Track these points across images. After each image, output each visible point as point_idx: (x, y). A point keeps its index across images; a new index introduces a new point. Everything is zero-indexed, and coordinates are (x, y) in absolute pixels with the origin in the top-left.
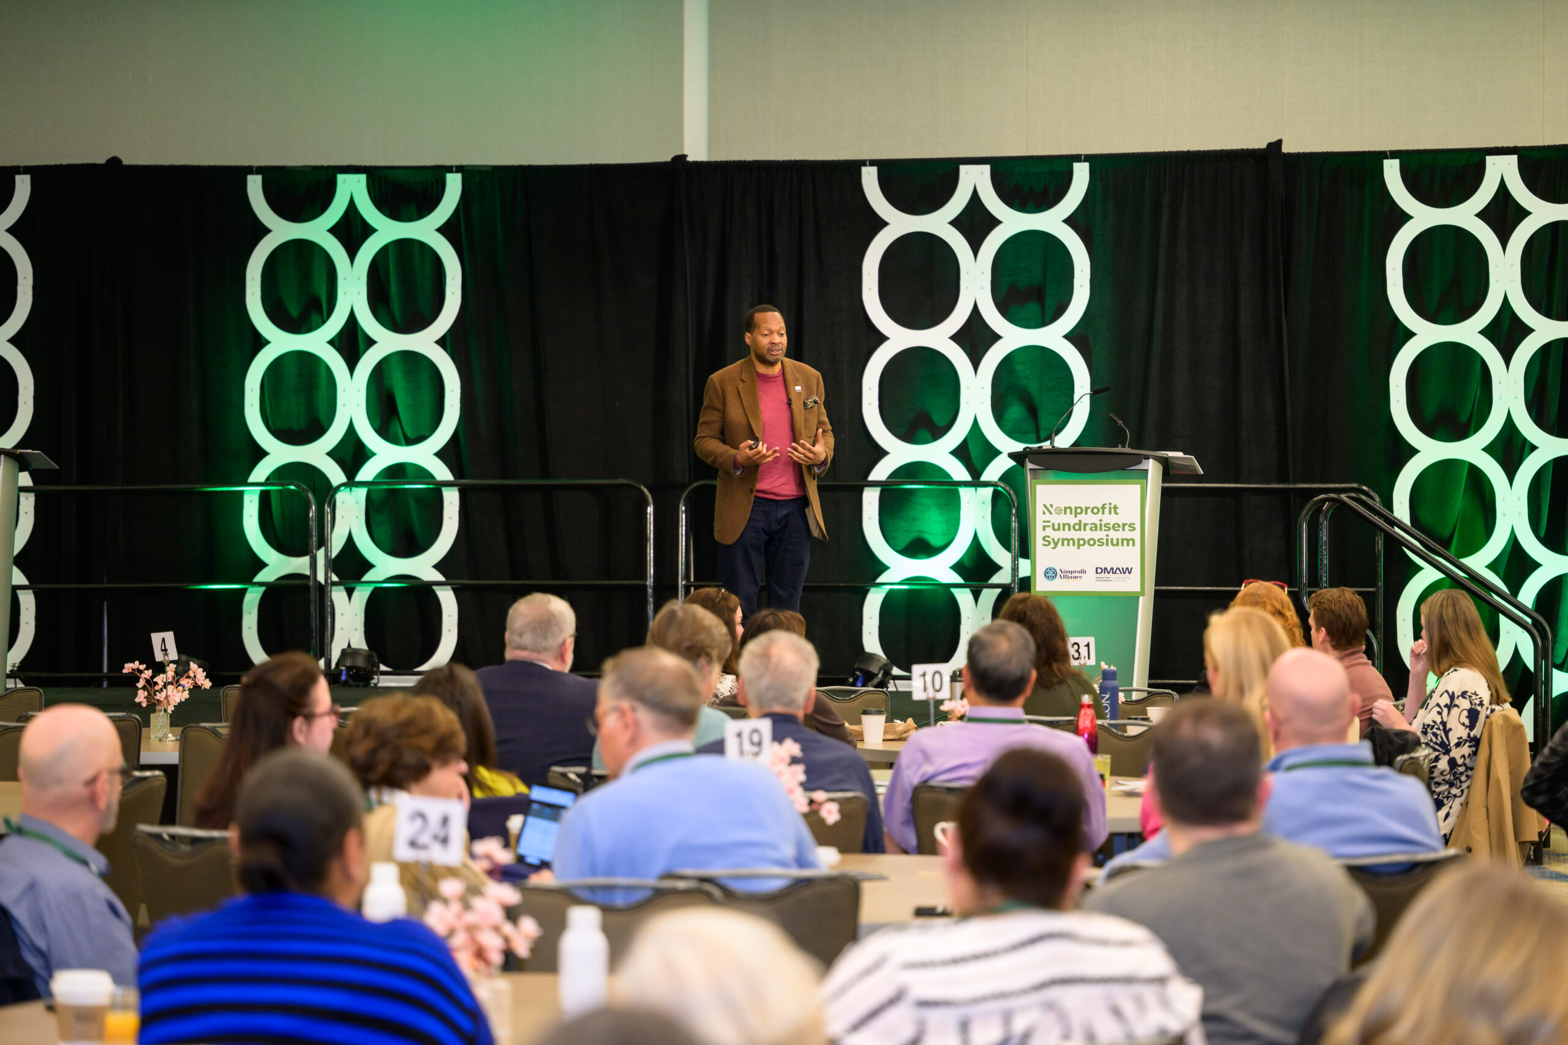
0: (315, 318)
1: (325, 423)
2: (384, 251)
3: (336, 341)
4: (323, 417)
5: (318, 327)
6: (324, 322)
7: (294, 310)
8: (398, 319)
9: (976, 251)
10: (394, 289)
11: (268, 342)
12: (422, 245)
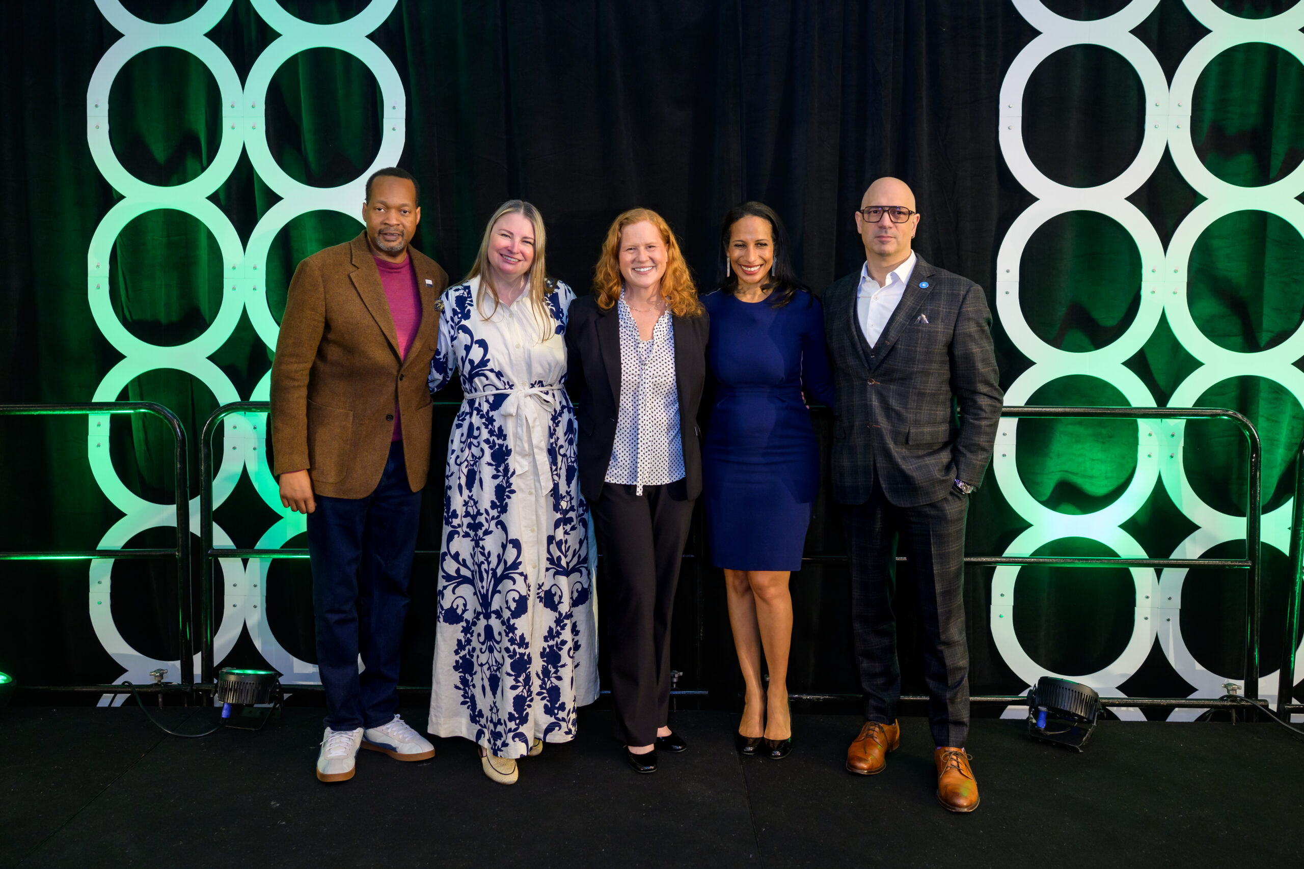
0: (191, 163)
1: (206, 313)
2: (290, 67)
3: (222, 196)
4: (204, 306)
5: (195, 176)
6: (203, 169)
7: (160, 152)
8: (313, 166)
9: (1169, 75)
10: (307, 122)
11: (122, 197)
12: (347, 58)
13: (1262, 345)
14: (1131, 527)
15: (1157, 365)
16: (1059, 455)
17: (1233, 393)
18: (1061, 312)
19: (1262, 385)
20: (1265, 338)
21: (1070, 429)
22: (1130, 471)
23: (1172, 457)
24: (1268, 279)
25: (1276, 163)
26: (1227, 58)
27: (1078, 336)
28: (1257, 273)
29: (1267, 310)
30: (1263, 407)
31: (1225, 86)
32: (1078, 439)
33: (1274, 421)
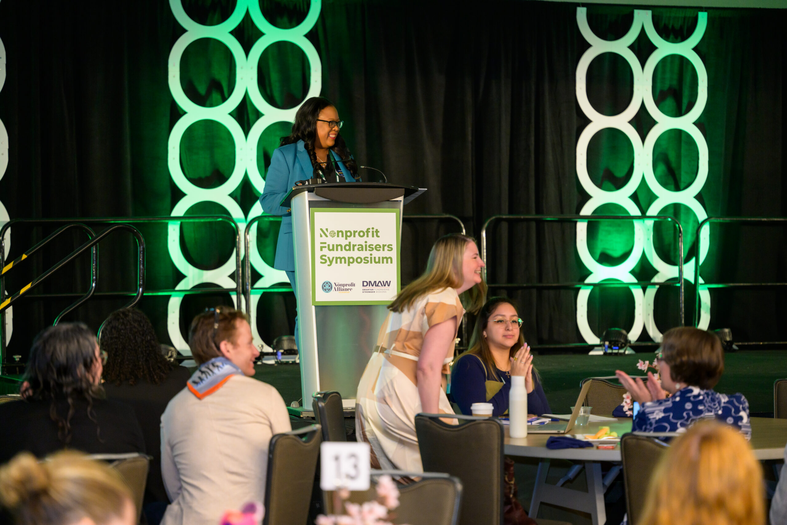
13: (682, 188)
14: (633, 272)
15: (641, 197)
16: (602, 241)
17: (671, 211)
18: (601, 173)
19: (682, 207)
20: (682, 185)
21: (606, 228)
22: (631, 247)
23: (648, 239)
24: (683, 159)
25: (684, 108)
26: (664, 61)
27: (609, 185)
28: (679, 156)
29: (683, 173)
30: (683, 217)
31: (664, 72)
32: (609, 233)
33: (686, 222)
